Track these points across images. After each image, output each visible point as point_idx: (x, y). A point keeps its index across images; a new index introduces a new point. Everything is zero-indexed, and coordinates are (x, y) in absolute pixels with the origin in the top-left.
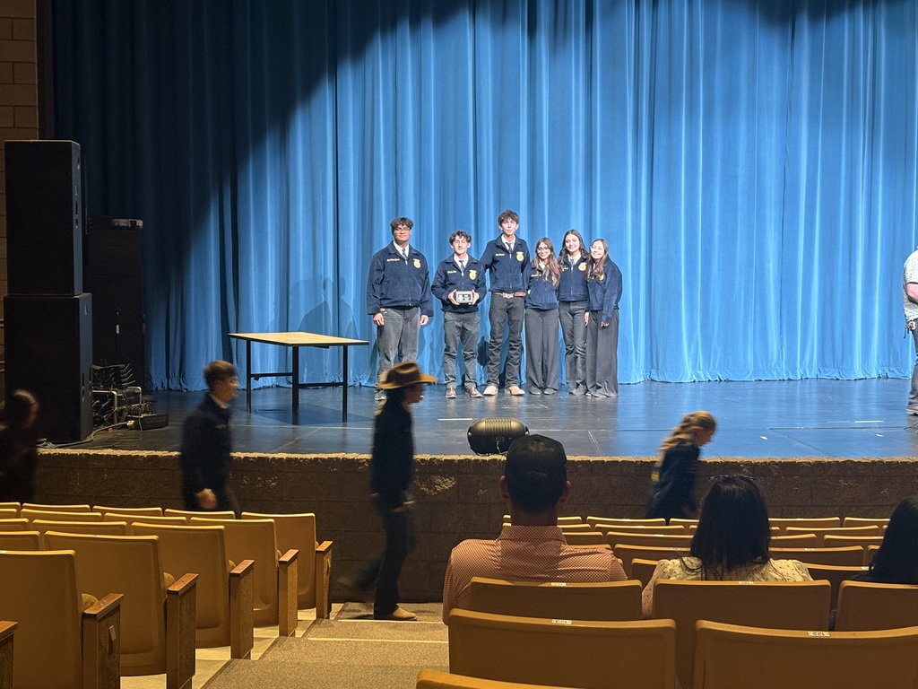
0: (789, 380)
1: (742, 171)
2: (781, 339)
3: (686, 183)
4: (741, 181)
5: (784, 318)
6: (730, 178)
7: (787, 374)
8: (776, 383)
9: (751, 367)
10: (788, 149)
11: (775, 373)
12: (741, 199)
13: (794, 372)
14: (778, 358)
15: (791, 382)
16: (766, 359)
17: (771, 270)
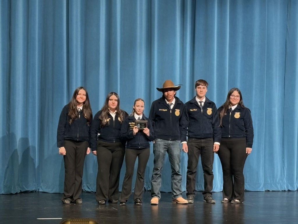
0: (289, 191)
1: (256, 41)
2: (283, 162)
3: (217, 50)
4: (256, 50)
5: (285, 147)
6: (248, 48)
7: (287, 187)
8: (279, 193)
9: (262, 181)
10: (288, 28)
11: (279, 187)
12: (255, 62)
13: (292, 184)
14: (281, 175)
15: (290, 193)
16: (273, 176)
17: (277, 112)
